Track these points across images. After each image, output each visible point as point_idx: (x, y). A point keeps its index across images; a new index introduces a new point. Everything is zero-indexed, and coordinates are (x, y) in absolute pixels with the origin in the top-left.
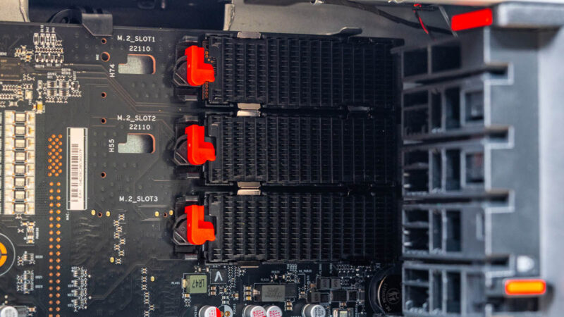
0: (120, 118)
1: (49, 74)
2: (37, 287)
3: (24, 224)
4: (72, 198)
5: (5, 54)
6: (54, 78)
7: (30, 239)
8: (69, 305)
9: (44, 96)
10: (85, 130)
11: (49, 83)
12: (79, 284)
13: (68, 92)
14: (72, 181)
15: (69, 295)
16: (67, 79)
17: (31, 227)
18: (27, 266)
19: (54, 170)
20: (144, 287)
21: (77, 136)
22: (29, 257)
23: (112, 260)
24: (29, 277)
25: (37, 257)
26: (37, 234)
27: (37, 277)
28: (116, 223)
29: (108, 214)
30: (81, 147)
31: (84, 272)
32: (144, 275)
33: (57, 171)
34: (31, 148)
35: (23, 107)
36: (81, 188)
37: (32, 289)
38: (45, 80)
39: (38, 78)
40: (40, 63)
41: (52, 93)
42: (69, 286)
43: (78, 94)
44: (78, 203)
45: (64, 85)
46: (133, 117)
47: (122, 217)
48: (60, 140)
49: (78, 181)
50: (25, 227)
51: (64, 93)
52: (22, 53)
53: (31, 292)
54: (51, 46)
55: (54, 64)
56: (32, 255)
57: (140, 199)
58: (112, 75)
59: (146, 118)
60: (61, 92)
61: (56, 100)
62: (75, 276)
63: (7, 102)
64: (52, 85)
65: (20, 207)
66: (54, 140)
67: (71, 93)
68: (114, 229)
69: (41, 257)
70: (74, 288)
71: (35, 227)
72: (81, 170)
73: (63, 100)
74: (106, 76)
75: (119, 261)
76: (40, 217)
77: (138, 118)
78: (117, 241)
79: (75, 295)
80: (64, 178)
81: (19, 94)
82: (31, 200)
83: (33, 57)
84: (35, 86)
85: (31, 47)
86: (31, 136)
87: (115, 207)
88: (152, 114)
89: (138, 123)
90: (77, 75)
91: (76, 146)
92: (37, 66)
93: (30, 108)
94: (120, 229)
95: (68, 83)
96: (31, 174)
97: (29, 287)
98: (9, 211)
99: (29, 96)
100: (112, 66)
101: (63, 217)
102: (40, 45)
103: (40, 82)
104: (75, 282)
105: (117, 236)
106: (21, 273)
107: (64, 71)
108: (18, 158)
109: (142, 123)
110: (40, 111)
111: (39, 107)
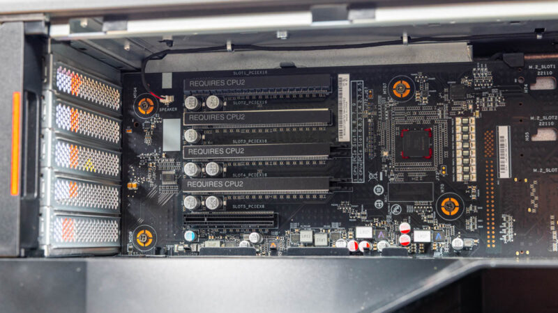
0: (532, 118)
1: (483, 93)
2: (479, 227)
3: (469, 187)
4: (501, 171)
5: (455, 82)
6: (487, 95)
7: (474, 197)
8: (501, 239)
9: (481, 107)
10: (508, 127)
11: (483, 99)
12: (507, 225)
13: (496, 104)
14: (501, 160)
15: (501, 232)
16: (495, 95)
17: (474, 189)
18: (472, 214)
19: (488, 153)
20: (552, 228)
21: (503, 131)
22: (473, 208)
23: (529, 210)
24: (473, 221)
25: (479, 208)
26: (479, 193)
27: (479, 221)
28: (532, 186)
29: (526, 180)
30: (506, 138)
31: (510, 218)
32: (552, 220)
33: (490, 154)
34: (473, 139)
35: (467, 114)
36: (507, 164)
37: (476, 228)
38: (481, 97)
39: (476, 96)
40: (477, 87)
41: (486, 105)
42: (501, 227)
43: (503, 104)
44: (505, 174)
45: (494, 99)
46: (541, 118)
47: (535, 182)
48: (492, 134)
49: (505, 160)
50: (470, 189)
51: (494, 105)
52: (466, 81)
53: (475, 230)
54: (484, 76)
55: (487, 86)
56: (475, 207)
57: (548, 170)
58: (526, 91)
59: (550, 118)
60: (492, 104)
61: (488, 109)
62: (505, 220)
63: (457, 112)
64: (486, 100)
65: (466, 177)
66: (487, 134)
67: (498, 104)
68: (531, 190)
69: (481, 208)
70: (504, 228)
71: (477, 190)
72: (506, 153)
73: (493, 109)
74: (520, 92)
75: (534, 211)
76: (480, 183)
77: (544, 118)
78: (533, 198)
79: (505, 232)
80: (495, 157)
81: (464, 106)
82: (474, 171)
83: (473, 83)
84: (475, 101)
85: (471, 77)
86: (473, 132)
88: (555, 115)
89: (545, 121)
90: (503, 93)
91: (503, 137)
92: (475, 89)
93: (472, 115)
94: (534, 190)
95: (496, 98)
96: (473, 155)
97: (474, 227)
98: (460, 179)
99: (471, 107)
100: (526, 85)
101: (495, 183)
102: (477, 76)
103: (478, 99)
104: (504, 224)
105: (532, 194)
106: (468, 218)
107: (494, 91)
108: (464, 146)
109: (548, 121)
110: (477, 116)
111: (477, 114)
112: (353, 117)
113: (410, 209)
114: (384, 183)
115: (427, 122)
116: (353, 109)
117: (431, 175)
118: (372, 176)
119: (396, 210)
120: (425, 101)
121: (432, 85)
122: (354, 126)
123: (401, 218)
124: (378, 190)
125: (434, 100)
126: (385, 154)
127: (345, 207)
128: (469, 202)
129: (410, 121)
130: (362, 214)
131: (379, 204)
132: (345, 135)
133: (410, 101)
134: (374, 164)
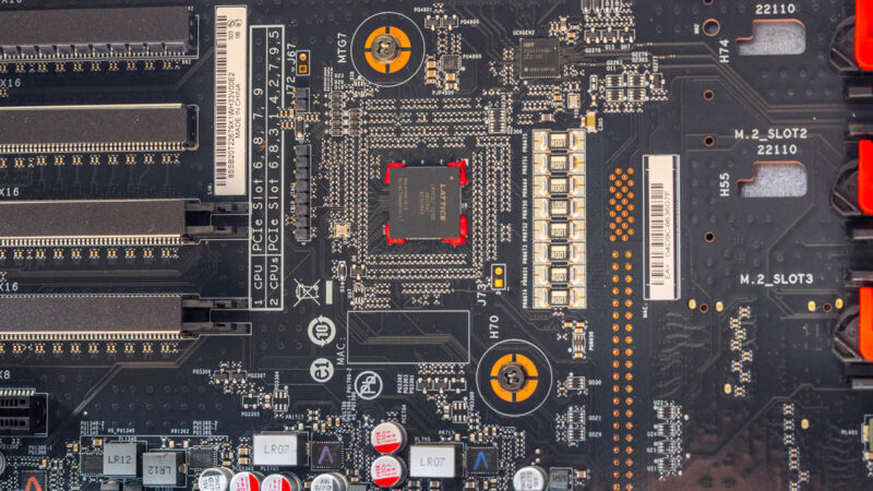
0: (739, 135)
1: (609, 63)
2: (591, 434)
3: (566, 325)
4: (652, 279)
5: (532, 33)
6: (619, 70)
7: (578, 352)
8: (650, 469)
9: (601, 103)
10: (674, 158)
11: (609, 79)
12: (667, 429)
13: (643, 93)
14: (652, 249)
15: (649, 450)
16: (641, 70)
17: (579, 330)
18: (575, 399)
19: (619, 231)
20: (788, 439)
21: (661, 170)
22: (576, 383)
23: (728, 388)
24: (576, 417)
25: (591, 382)
26: (591, 343)
27: (591, 418)
28: (734, 323)
29: (720, 306)
30: (668, 188)
31: (675, 411)
32: (789, 417)
33: (625, 232)
34: (579, 192)
35: (565, 122)
36: (668, 261)
37: (583, 438)
38: (602, 73)
39: (590, 71)
40: (593, 45)
41: (615, 96)
42: (650, 434)
43: (661, 95)
44: (663, 288)
45: (637, 80)
46: (764, 133)
47: (745, 312)
48: (630, 177)
49: (663, 249)
50: (570, 330)
51: (637, 96)
52: (562, 30)
53: (581, 443)
54: (613, 14)
55: (618, 44)
56: (582, 380)
57: (778, 279)
58: (724, 59)
59: (788, 133)
60: (631, 93)
61: (622, 107)
62: (660, 416)
63: (536, 115)
64: (615, 81)
65: (559, 295)
66: (618, 177)
67: (648, 93)
68: (730, 334)
69: (599, 382)
70: (659, 439)
71: (587, 332)
72: (668, 230)
73: (635, 107)
74: (711, 62)
75: (740, 392)
76: (596, 314)
77: (772, 134)
78: (737, 357)
79: (661, 451)
80: (638, 243)
81: (555, 100)
82: (579, 281)
83: (581, 35)
84: (585, 84)
85: (576, 17)
86: (579, 171)
87: (734, 294)
88: (800, 126)
89: (773, 142)
90: (660, 62)
91: (659, 186)
92: (587, 51)
93: (576, 124)
94: (741, 334)
95: (643, 78)
96: (579, 236)
97: (577, 434)
98: (541, 303)
99: (574, 103)
100: (725, 43)
101: (637, 310)
102: (592, 14)
103: (594, 78)
104: (660, 428)
105: (735, 345)
106: (563, 410)
107: (637, 57)
108: (554, 211)
109: (781, 143)
110: (591, 129)
111: (590, 123)
112: (256, 127)
113: (405, 384)
114: (338, 310)
115: (456, 142)
116: (257, 103)
117: (463, 292)
118: (303, 292)
119: (367, 386)
120: (450, 84)
121: (471, 39)
122: (256, 153)
123: (379, 410)
124: (322, 330)
125: (477, 82)
126: (341, 230)
127: (231, 378)
128: (565, 366)
129: (410, 140)
130: (274, 399)
131: (322, 370)
132: (232, 178)
133: (409, 85)
134: (312, 259)
